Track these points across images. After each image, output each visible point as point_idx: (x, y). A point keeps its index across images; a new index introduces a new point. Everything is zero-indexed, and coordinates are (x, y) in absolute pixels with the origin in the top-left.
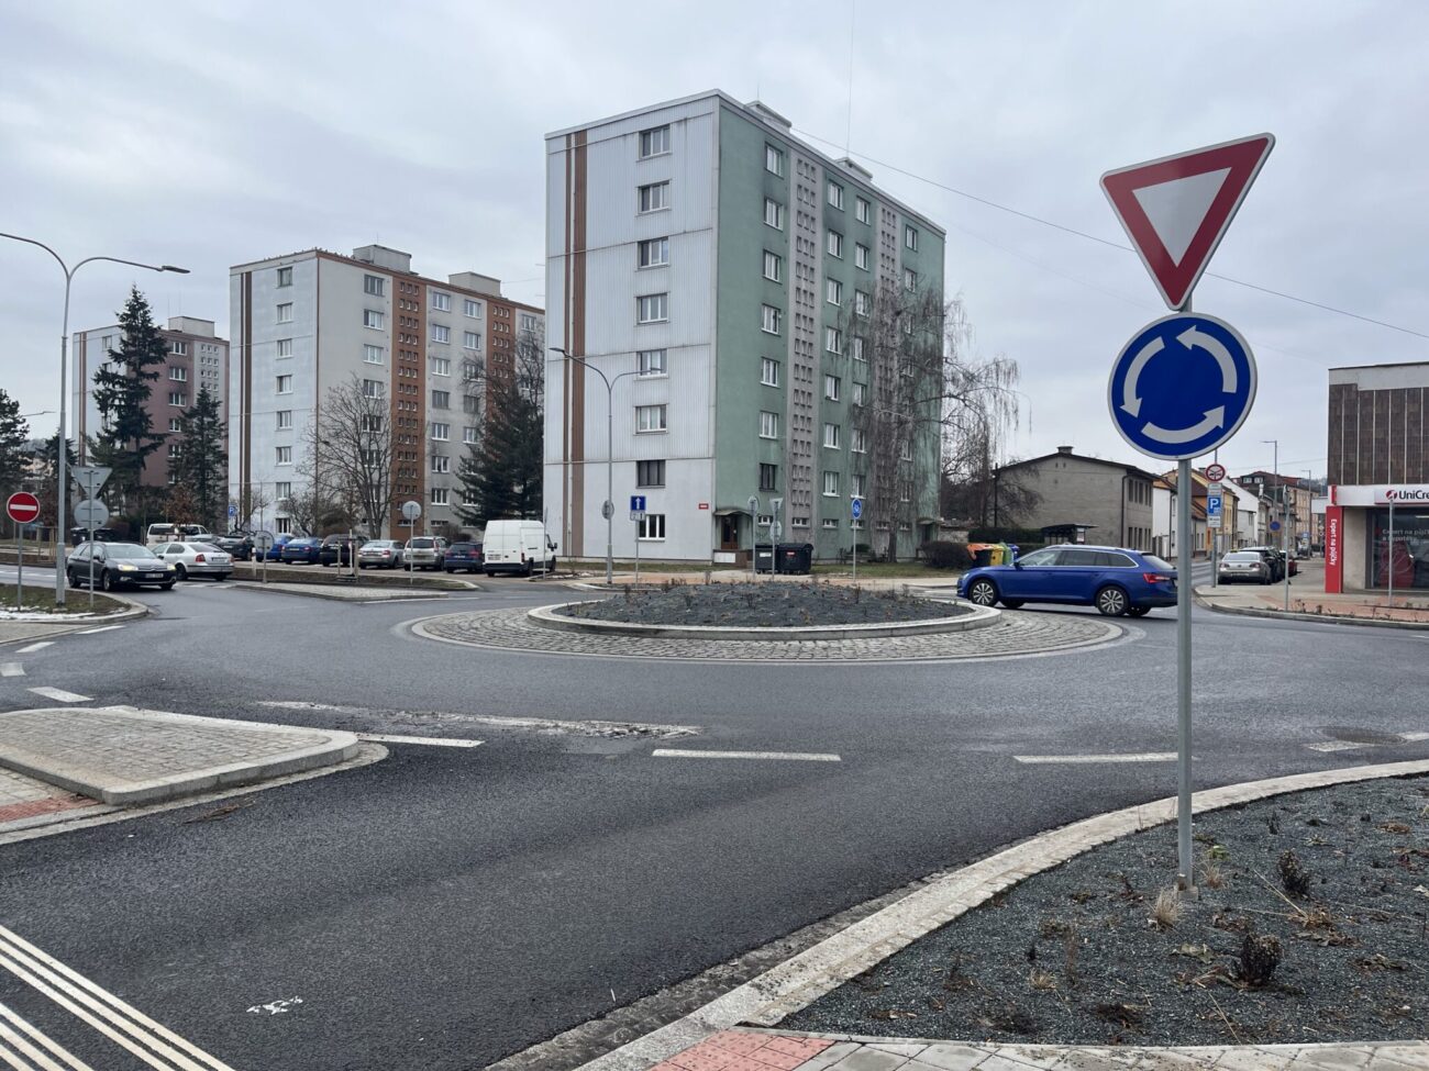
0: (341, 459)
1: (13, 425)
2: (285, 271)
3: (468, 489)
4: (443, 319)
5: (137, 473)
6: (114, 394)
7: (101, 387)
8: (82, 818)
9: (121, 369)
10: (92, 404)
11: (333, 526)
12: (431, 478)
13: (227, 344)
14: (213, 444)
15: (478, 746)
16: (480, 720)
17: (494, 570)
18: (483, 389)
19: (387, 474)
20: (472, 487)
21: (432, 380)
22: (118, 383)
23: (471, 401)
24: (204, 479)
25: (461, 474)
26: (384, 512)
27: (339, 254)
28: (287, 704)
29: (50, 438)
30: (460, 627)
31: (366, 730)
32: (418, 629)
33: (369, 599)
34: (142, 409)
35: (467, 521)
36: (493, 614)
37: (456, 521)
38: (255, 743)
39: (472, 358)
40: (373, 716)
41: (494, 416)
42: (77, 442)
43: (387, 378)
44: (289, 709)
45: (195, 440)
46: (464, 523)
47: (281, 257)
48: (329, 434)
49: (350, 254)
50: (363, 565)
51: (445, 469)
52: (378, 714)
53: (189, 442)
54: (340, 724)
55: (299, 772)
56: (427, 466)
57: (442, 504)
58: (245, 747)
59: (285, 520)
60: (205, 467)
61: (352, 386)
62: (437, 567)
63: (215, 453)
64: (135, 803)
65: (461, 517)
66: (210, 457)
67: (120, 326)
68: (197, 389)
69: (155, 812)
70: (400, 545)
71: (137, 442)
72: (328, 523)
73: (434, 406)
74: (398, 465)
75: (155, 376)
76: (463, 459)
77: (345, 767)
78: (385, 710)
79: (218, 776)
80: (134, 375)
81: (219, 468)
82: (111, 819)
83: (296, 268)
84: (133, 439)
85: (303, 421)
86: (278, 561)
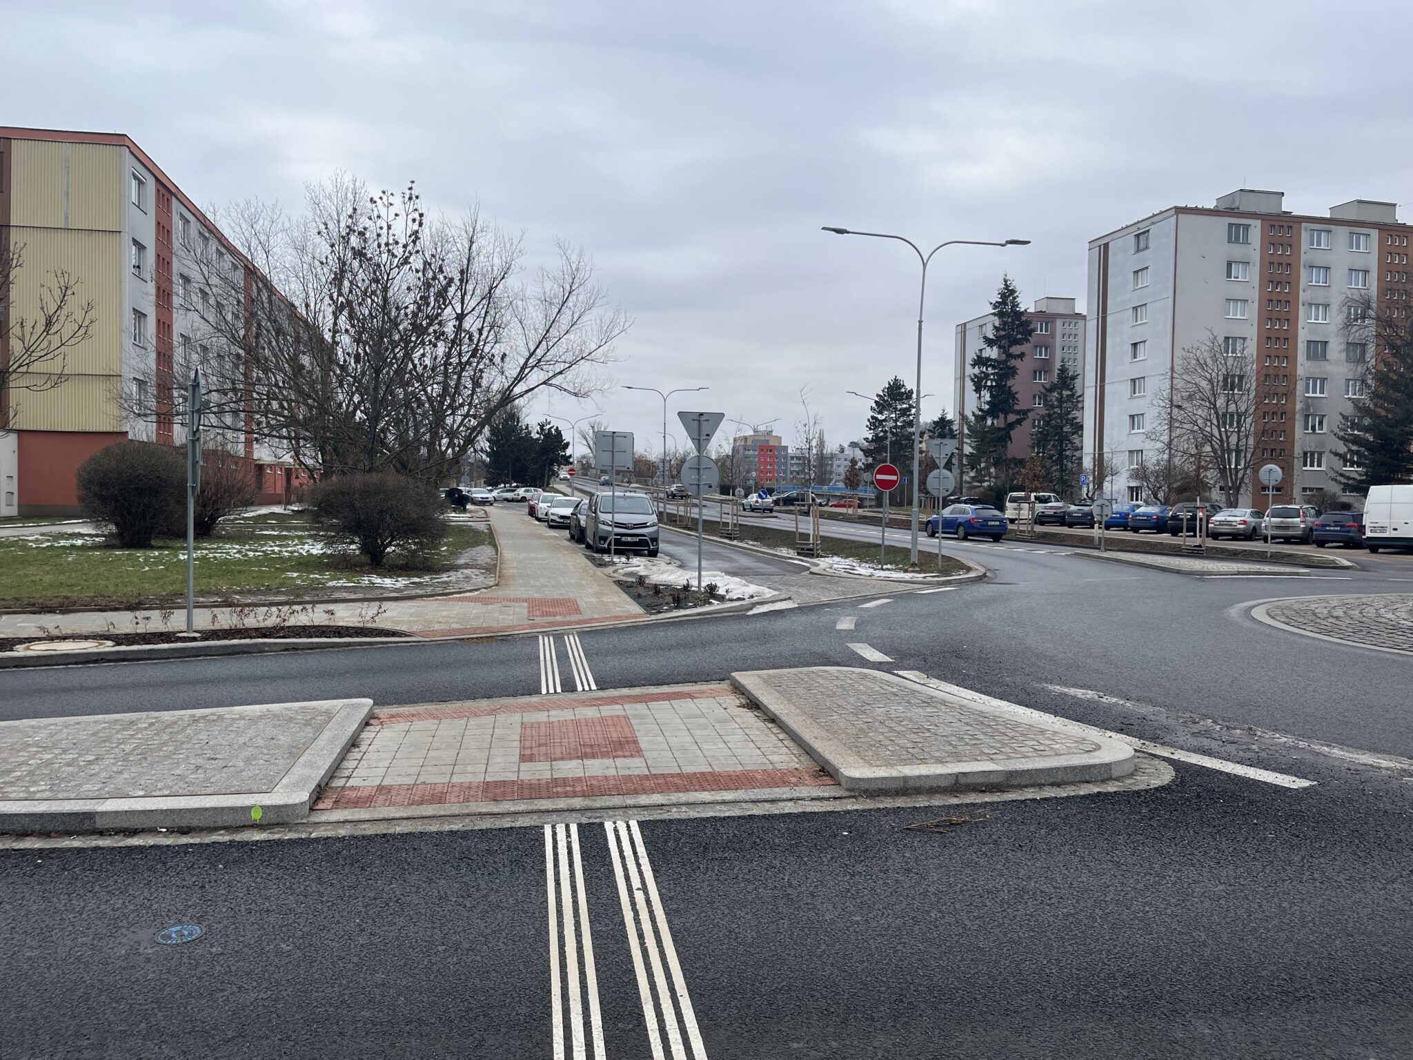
0: (1195, 423)
1: (909, 409)
2: (1140, 235)
3: (1350, 450)
4: (1320, 259)
5: (1005, 447)
6: (987, 376)
7: (976, 371)
8: (813, 799)
9: (993, 353)
10: (970, 386)
11: (1185, 494)
12: (1302, 438)
13: (1084, 318)
14: (1070, 416)
15: (1305, 789)
16: (1316, 747)
17: (1375, 546)
18: (1372, 331)
19: (1247, 437)
20: (1354, 448)
21: (1306, 329)
22: (990, 365)
23: (1355, 349)
24: (1062, 450)
25: (1342, 434)
26: (1242, 478)
27: (1200, 206)
28: (1072, 691)
29: (936, 419)
30: (1314, 614)
31: (1155, 739)
32: (1259, 614)
33: (1211, 573)
34: (1010, 387)
35: (1347, 488)
36: (1364, 600)
37: (1334, 488)
38: (1012, 738)
39: (1356, 297)
40: (1170, 720)
41: (1386, 364)
42: (957, 422)
43: (1252, 333)
44: (1074, 697)
45: (1055, 413)
46: (1344, 490)
47: (1139, 222)
48: (1182, 397)
49: (1211, 205)
50: (1215, 536)
51: (1321, 427)
52: (1178, 718)
53: (1049, 416)
54: (1124, 726)
55: (1053, 785)
56: (1299, 426)
57: (1316, 468)
58: (999, 741)
59: (1137, 488)
60: (1063, 439)
61: (1209, 343)
62: (1304, 540)
63: (1072, 425)
64: (866, 791)
65: (1340, 483)
66: (1067, 429)
67: (993, 314)
68: (1058, 365)
69: (881, 806)
70: (1259, 514)
71: (1006, 418)
72: (1181, 490)
73: (1308, 358)
74: (1261, 427)
75: (1022, 356)
76: (1344, 417)
77: (1111, 788)
78: (1188, 715)
79: (957, 775)
80: (1004, 357)
81: (1075, 438)
82: (837, 806)
83: (1154, 230)
84: (1002, 416)
85: (1157, 385)
86: (1125, 530)
